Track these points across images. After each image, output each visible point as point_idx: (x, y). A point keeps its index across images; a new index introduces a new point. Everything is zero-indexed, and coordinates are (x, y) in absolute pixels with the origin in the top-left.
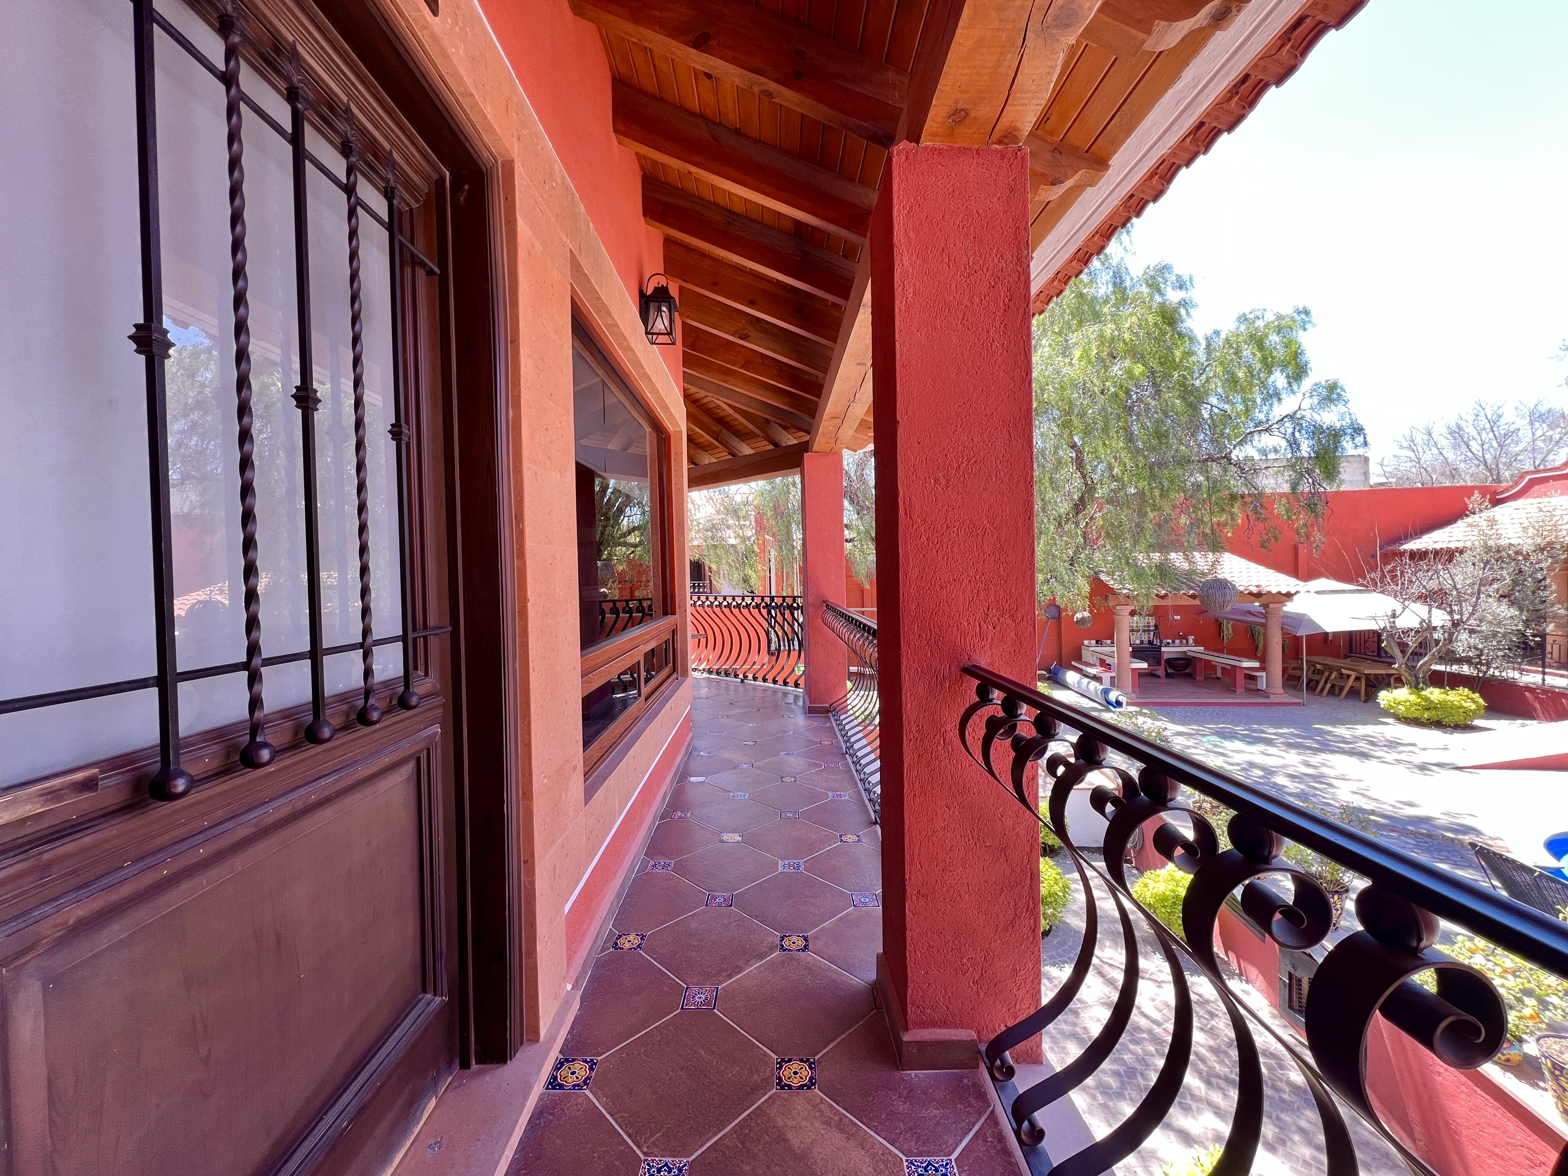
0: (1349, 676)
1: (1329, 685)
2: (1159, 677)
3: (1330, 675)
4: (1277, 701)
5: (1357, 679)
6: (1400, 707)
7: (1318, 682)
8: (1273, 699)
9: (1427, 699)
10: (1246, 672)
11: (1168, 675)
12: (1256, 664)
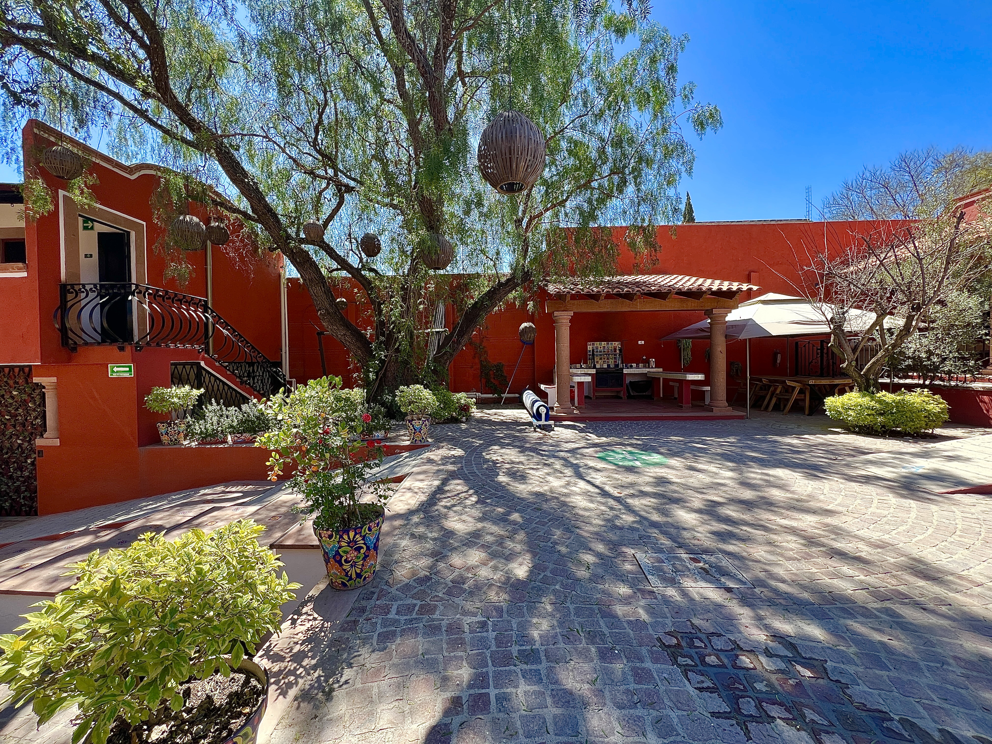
0: (794, 388)
1: (774, 400)
2: (621, 398)
3: (775, 389)
4: (719, 414)
5: (801, 392)
6: (851, 412)
7: (764, 398)
8: (717, 412)
9: (880, 401)
10: (692, 387)
11: (630, 397)
12: (700, 377)
